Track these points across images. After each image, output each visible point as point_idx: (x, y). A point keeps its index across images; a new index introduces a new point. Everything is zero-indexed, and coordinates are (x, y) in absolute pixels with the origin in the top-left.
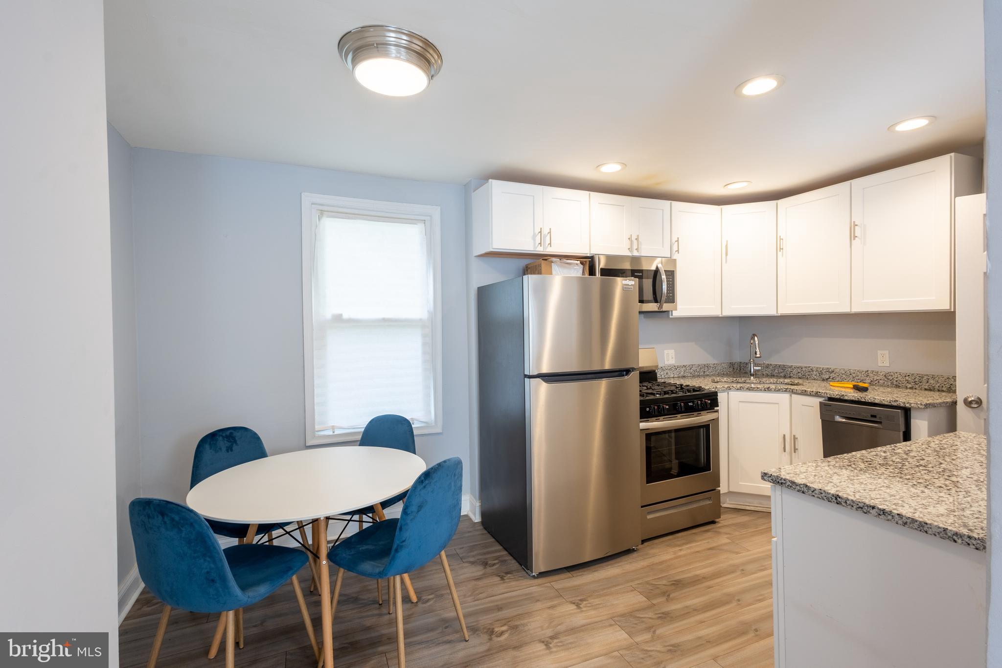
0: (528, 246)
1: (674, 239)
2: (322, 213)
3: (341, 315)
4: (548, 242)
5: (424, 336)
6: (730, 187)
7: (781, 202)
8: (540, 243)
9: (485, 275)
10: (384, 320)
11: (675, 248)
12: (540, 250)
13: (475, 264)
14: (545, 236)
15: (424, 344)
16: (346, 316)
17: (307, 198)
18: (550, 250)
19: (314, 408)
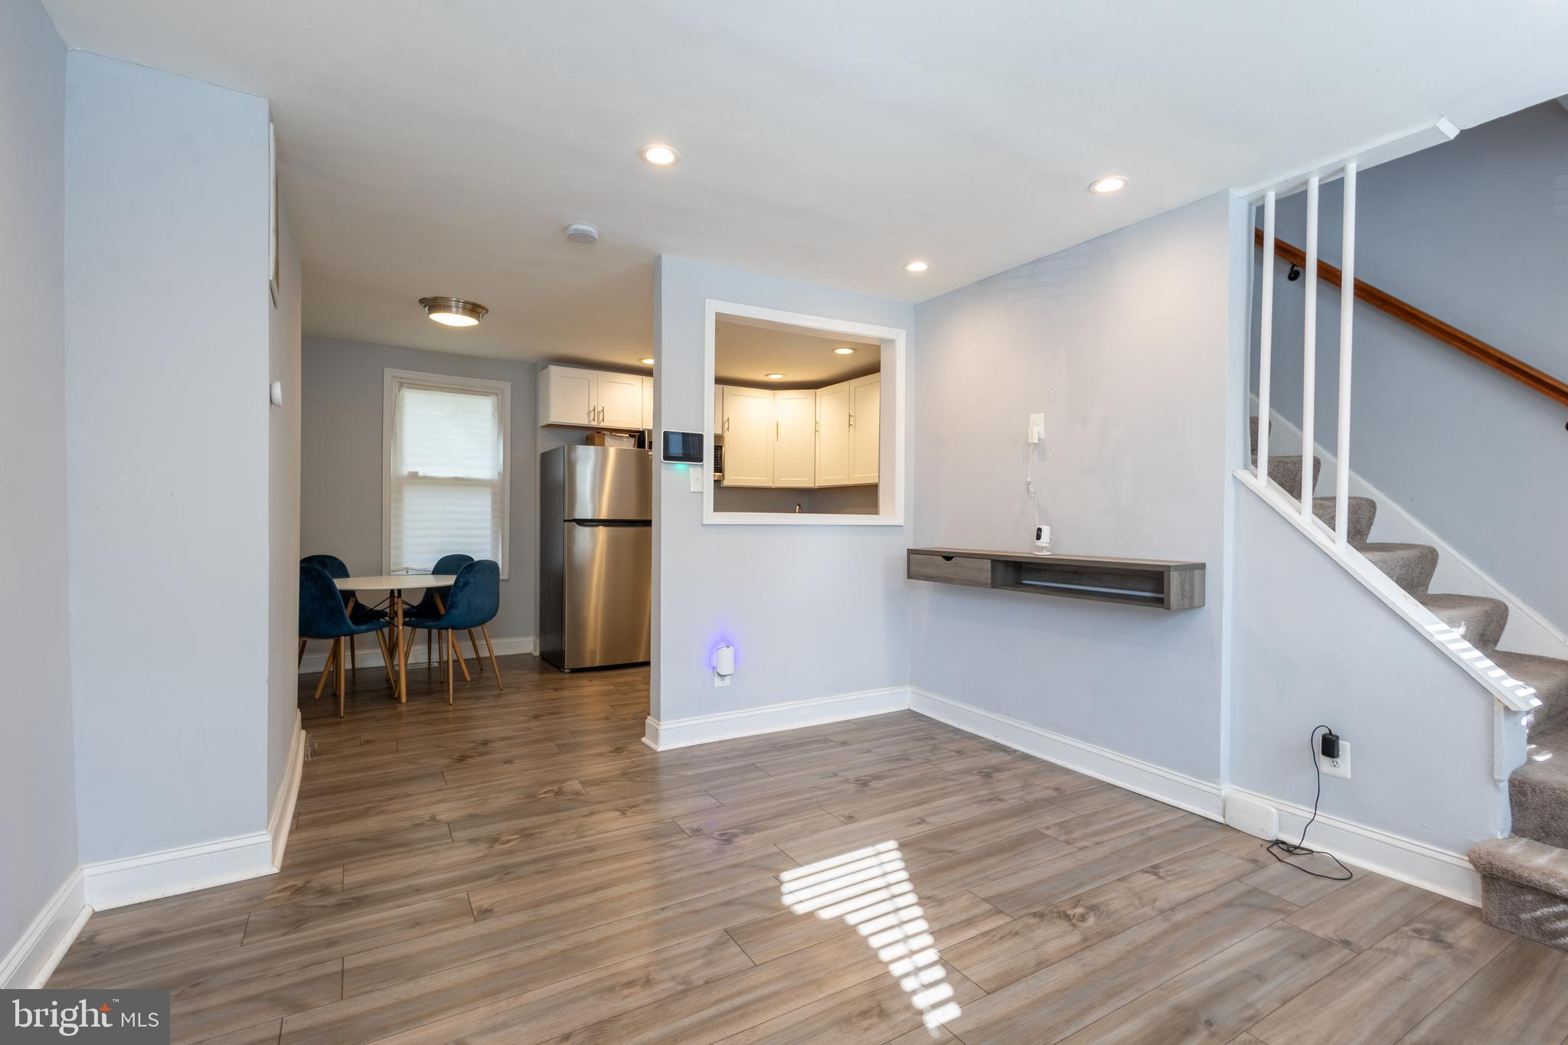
0: (583, 421)
1: (725, 419)
2: (401, 385)
3: (417, 473)
4: (601, 418)
5: (494, 495)
6: (770, 377)
7: (819, 391)
8: (594, 419)
9: (546, 444)
10: (457, 479)
11: (726, 427)
12: (594, 424)
13: (542, 434)
14: (599, 413)
15: (494, 502)
16: (421, 474)
17: (388, 373)
18: (603, 425)
19: (390, 552)
